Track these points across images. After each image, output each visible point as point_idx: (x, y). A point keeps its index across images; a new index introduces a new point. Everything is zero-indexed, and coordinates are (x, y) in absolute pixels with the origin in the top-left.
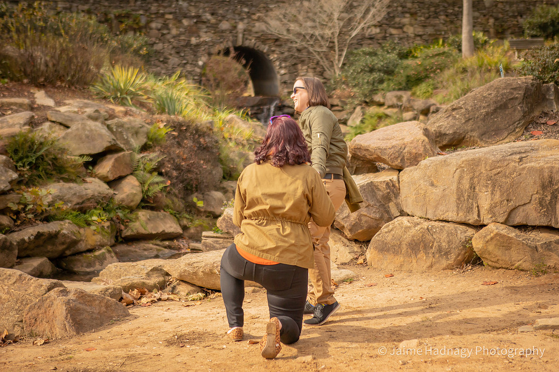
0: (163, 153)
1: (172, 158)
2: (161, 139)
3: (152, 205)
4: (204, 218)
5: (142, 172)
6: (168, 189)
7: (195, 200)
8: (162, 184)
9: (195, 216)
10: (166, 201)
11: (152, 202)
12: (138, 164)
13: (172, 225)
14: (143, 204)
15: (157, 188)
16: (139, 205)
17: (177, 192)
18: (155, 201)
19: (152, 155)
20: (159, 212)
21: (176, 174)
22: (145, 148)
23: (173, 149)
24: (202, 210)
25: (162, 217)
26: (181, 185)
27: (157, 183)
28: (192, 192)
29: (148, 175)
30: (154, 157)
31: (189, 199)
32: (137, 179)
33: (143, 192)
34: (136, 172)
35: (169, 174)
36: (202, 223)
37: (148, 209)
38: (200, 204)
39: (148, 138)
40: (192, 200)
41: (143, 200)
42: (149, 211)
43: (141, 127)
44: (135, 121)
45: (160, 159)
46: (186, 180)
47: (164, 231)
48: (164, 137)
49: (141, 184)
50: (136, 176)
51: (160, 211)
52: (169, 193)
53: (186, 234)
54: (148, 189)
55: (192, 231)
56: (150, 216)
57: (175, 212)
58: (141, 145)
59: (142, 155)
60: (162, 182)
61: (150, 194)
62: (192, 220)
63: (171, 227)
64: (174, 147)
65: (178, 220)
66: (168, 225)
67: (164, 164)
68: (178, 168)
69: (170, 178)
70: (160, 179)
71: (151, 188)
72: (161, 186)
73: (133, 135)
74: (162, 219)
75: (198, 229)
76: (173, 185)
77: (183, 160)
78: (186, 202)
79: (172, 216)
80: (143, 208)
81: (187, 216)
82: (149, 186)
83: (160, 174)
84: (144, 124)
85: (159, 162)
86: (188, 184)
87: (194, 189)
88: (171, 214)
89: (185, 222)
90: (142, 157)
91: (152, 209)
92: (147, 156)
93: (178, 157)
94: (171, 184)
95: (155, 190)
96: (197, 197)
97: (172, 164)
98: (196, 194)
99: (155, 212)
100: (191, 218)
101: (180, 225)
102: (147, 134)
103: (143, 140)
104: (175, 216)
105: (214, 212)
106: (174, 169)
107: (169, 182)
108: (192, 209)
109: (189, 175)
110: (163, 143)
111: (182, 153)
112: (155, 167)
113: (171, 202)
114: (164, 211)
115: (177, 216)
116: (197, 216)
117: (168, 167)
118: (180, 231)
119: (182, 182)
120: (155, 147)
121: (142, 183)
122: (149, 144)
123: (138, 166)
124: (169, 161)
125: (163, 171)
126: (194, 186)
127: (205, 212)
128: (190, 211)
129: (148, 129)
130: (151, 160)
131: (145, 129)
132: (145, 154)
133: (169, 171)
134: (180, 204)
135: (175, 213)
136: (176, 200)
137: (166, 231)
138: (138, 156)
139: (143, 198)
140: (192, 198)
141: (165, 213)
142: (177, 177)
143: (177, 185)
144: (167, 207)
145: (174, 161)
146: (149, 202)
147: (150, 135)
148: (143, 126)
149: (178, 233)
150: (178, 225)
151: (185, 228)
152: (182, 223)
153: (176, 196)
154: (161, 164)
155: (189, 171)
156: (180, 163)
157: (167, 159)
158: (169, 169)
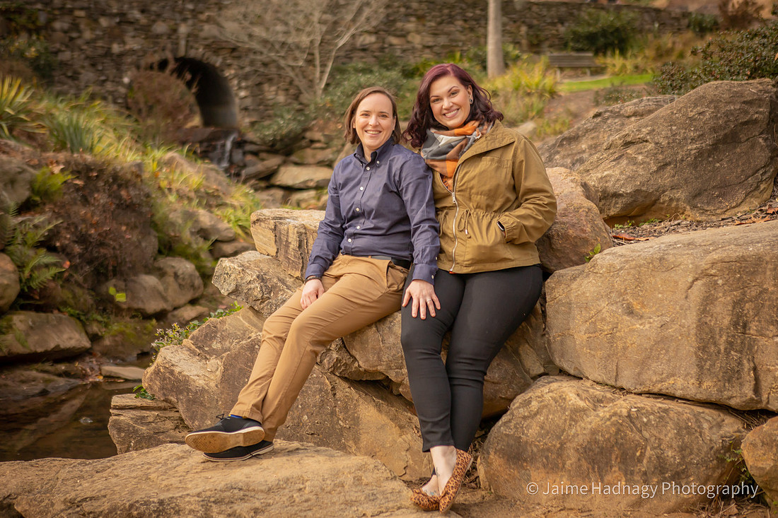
0: (58, 215)
1: (73, 223)
2: (55, 192)
3: (39, 303)
4: (127, 319)
5: (20, 247)
6: (66, 275)
7: (112, 291)
8: (54, 268)
9: (112, 317)
10: (62, 294)
11: (38, 298)
12: (14, 233)
13: (72, 335)
14: (22, 302)
15: (48, 274)
16: (15, 302)
17: (80, 279)
18: (42, 297)
19: (39, 219)
20: (50, 314)
21: (78, 250)
22: (26, 207)
23: (75, 208)
24: (125, 306)
25: (55, 323)
26: (87, 268)
27: (47, 266)
28: (107, 279)
29: (31, 253)
30: (42, 221)
31: (103, 289)
32: (12, 260)
33: (21, 281)
34: (11, 248)
35: (68, 250)
36: (123, 328)
37: (30, 310)
38: (121, 298)
39: (32, 190)
40: (107, 292)
41: (22, 295)
42: (33, 314)
43: (20, 173)
44: (10, 162)
45: (51, 227)
46: (97, 258)
47: (58, 346)
48: (59, 189)
49: (19, 267)
50: (10, 254)
51: (52, 312)
52: (67, 280)
53: (97, 348)
54: (31, 275)
55: (107, 342)
56: (34, 322)
57: (77, 312)
58: (20, 202)
59: (20, 219)
60: (55, 265)
61: (34, 284)
62: (106, 325)
63: (71, 338)
64: (76, 204)
65: (84, 325)
66: (65, 336)
67: (59, 232)
68: (83, 239)
69: (69, 255)
70: (50, 259)
71: (36, 274)
72: (54, 271)
73: (5, 185)
74: (54, 326)
75: (117, 339)
76: (74, 267)
77: (92, 225)
78: (98, 295)
79: (72, 320)
80: (24, 308)
81: (99, 318)
82: (32, 270)
83: (52, 249)
84: (25, 167)
85: (50, 231)
86: (101, 265)
87: (111, 274)
88: (72, 315)
89: (95, 328)
90: (21, 223)
91: (39, 309)
92: (29, 220)
93: (84, 221)
94: (71, 267)
95: (42, 278)
96: (115, 286)
97: (72, 233)
98: (114, 281)
99: (43, 315)
100: (105, 320)
101: (87, 333)
102: (31, 183)
103: (24, 194)
104: (79, 319)
105: (143, 309)
106: (76, 242)
107: (68, 263)
108: (106, 305)
109: (102, 250)
110: (58, 198)
111: (89, 215)
112: (42, 239)
113: (70, 296)
114: (59, 310)
115: (83, 318)
116: (116, 316)
117: (66, 238)
118: (86, 343)
119: (90, 262)
120: (44, 204)
121: (21, 267)
122: (34, 201)
123: (13, 237)
124: (67, 229)
125: (58, 244)
126: (111, 268)
127: (129, 309)
128: (104, 310)
129: (32, 175)
130: (36, 227)
131: (27, 176)
132: (27, 217)
133: (67, 246)
134: (87, 298)
135: (78, 314)
136: (78, 291)
137: (62, 347)
138: (14, 221)
139: (22, 290)
140: (108, 289)
141: (60, 315)
142: (81, 256)
143: (82, 268)
144: (65, 304)
145: (76, 227)
146: (32, 298)
147: (37, 186)
148: (23, 171)
149: (83, 347)
150: (84, 334)
151: (94, 338)
152: (89, 330)
153: (79, 285)
154: (54, 234)
155: (102, 244)
156: (87, 231)
157: (65, 225)
158: (67, 242)
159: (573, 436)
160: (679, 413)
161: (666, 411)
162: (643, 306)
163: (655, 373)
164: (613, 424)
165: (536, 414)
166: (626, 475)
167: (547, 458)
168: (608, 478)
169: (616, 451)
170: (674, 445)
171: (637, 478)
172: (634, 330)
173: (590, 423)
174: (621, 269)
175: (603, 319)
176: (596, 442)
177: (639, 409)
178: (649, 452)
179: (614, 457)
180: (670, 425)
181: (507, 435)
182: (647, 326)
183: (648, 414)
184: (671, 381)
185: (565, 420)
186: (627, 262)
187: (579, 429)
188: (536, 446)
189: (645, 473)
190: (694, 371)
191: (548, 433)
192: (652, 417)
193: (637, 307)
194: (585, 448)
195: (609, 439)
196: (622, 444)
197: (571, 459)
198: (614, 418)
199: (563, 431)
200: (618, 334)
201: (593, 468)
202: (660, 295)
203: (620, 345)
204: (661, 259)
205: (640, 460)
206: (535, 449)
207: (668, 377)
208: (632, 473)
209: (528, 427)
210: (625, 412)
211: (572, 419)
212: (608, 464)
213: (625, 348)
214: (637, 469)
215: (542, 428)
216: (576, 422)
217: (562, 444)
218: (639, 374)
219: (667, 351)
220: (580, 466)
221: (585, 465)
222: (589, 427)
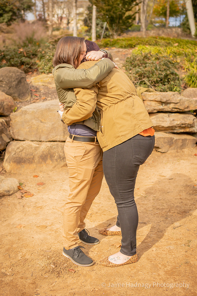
159: (37, 154)
160: (61, 144)
161: (57, 144)
162: (45, 120)
163: (52, 136)
164: (48, 149)
165: (22, 150)
166: (51, 161)
167: (29, 161)
168: (47, 162)
169: (49, 155)
170: (62, 152)
171: (54, 161)
172: (45, 126)
173: (41, 150)
174: (36, 112)
175: (34, 125)
176: (44, 154)
177: (52, 145)
178: (56, 154)
179: (48, 157)
180: (60, 147)
181: (16, 157)
182: (48, 125)
183: (54, 145)
184: (56, 137)
185: (33, 150)
186: (38, 110)
187: (38, 152)
188: (25, 158)
189: (56, 159)
190: (62, 134)
191: (28, 154)
192: (55, 146)
193: (43, 121)
194: (41, 156)
195: (47, 153)
196: (50, 154)
197: (36, 160)
198: (47, 148)
199: (33, 153)
200: (39, 128)
201: (43, 161)
202: (50, 117)
203: (40, 131)
204: (49, 109)
205: (54, 156)
206: (25, 159)
207: (55, 136)
208: (53, 160)
209: (21, 154)
210: (50, 146)
211: (35, 150)
212: (47, 159)
213: (42, 131)
214: (54, 159)
215: (25, 153)
216: (37, 150)
217: (34, 157)
218: (47, 137)
219: (55, 130)
220: (39, 161)
221: (41, 160)
222: (41, 151)
